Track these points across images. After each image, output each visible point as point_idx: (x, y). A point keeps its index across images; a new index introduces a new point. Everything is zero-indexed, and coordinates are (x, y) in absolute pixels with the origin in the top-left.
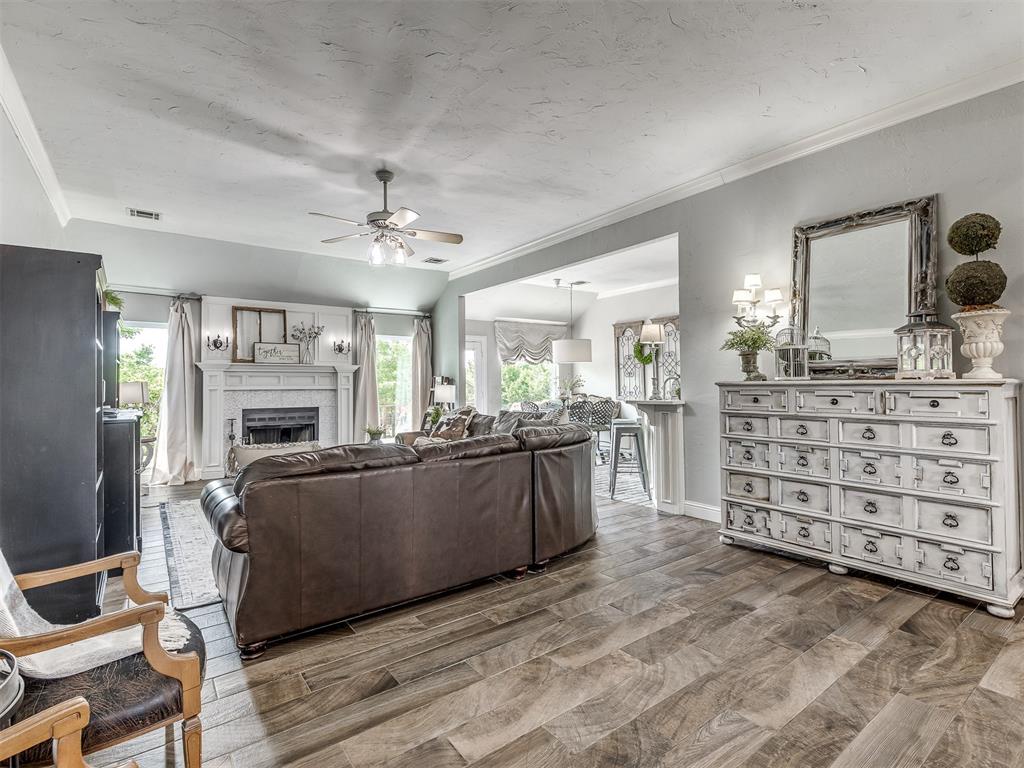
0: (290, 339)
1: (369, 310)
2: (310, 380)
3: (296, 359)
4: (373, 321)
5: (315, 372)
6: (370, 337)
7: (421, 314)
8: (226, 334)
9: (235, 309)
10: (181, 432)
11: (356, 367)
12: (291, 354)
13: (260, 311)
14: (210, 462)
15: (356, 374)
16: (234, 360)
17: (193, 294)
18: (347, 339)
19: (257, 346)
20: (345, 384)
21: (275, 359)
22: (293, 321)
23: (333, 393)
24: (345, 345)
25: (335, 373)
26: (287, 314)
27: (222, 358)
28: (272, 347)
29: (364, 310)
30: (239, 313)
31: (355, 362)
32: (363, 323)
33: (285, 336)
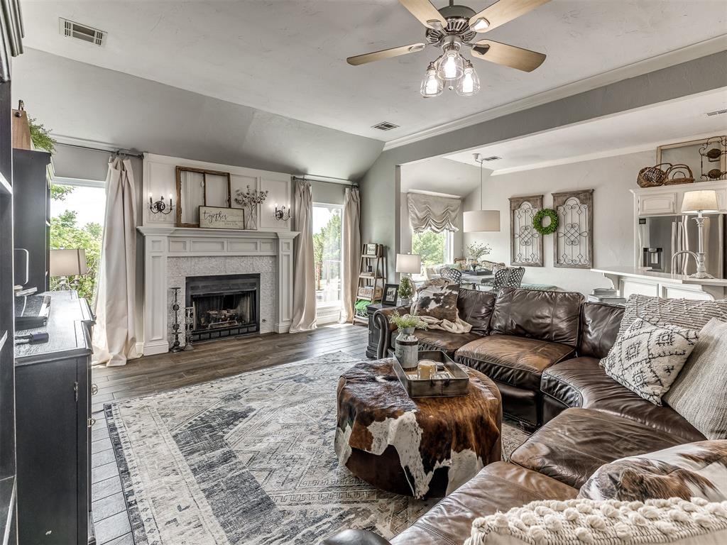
0: (234, 204)
1: (307, 177)
2: (253, 246)
3: (241, 225)
4: (311, 188)
5: (256, 237)
6: (308, 205)
7: (349, 183)
8: (169, 196)
9: (179, 170)
10: (122, 304)
11: (296, 234)
12: (235, 219)
13: (204, 173)
14: (153, 335)
15: (296, 241)
16: (178, 224)
17: (134, 150)
18: (287, 205)
19: (202, 210)
20: (285, 251)
21: (220, 224)
22: (237, 185)
23: (273, 259)
24: (286, 211)
25: (276, 240)
26: (231, 177)
27: (164, 222)
28: (217, 211)
29: (302, 177)
30: (182, 174)
31: (294, 229)
32: (301, 190)
33: (229, 200)
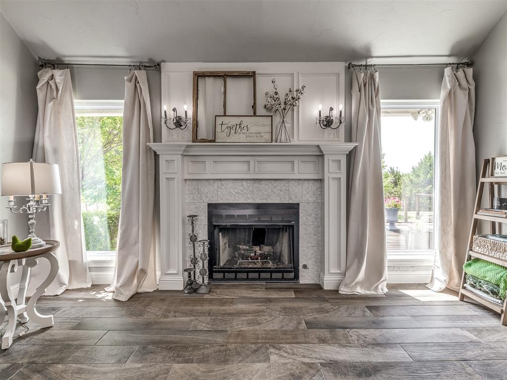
0: (261, 111)
1: (371, 61)
2: (288, 166)
3: (267, 136)
4: (377, 75)
5: (292, 153)
6: (372, 101)
7: (452, 60)
8: (186, 108)
11: (350, 146)
12: (260, 129)
13: (224, 76)
14: (169, 267)
15: (351, 157)
16: (195, 139)
18: (339, 107)
19: (219, 120)
20: (334, 172)
21: (240, 138)
23: (317, 184)
24: (335, 114)
25: (320, 156)
28: (236, 121)
29: (364, 63)
31: (349, 138)
32: (361, 81)
33: (254, 107)
